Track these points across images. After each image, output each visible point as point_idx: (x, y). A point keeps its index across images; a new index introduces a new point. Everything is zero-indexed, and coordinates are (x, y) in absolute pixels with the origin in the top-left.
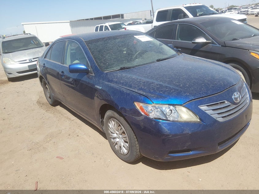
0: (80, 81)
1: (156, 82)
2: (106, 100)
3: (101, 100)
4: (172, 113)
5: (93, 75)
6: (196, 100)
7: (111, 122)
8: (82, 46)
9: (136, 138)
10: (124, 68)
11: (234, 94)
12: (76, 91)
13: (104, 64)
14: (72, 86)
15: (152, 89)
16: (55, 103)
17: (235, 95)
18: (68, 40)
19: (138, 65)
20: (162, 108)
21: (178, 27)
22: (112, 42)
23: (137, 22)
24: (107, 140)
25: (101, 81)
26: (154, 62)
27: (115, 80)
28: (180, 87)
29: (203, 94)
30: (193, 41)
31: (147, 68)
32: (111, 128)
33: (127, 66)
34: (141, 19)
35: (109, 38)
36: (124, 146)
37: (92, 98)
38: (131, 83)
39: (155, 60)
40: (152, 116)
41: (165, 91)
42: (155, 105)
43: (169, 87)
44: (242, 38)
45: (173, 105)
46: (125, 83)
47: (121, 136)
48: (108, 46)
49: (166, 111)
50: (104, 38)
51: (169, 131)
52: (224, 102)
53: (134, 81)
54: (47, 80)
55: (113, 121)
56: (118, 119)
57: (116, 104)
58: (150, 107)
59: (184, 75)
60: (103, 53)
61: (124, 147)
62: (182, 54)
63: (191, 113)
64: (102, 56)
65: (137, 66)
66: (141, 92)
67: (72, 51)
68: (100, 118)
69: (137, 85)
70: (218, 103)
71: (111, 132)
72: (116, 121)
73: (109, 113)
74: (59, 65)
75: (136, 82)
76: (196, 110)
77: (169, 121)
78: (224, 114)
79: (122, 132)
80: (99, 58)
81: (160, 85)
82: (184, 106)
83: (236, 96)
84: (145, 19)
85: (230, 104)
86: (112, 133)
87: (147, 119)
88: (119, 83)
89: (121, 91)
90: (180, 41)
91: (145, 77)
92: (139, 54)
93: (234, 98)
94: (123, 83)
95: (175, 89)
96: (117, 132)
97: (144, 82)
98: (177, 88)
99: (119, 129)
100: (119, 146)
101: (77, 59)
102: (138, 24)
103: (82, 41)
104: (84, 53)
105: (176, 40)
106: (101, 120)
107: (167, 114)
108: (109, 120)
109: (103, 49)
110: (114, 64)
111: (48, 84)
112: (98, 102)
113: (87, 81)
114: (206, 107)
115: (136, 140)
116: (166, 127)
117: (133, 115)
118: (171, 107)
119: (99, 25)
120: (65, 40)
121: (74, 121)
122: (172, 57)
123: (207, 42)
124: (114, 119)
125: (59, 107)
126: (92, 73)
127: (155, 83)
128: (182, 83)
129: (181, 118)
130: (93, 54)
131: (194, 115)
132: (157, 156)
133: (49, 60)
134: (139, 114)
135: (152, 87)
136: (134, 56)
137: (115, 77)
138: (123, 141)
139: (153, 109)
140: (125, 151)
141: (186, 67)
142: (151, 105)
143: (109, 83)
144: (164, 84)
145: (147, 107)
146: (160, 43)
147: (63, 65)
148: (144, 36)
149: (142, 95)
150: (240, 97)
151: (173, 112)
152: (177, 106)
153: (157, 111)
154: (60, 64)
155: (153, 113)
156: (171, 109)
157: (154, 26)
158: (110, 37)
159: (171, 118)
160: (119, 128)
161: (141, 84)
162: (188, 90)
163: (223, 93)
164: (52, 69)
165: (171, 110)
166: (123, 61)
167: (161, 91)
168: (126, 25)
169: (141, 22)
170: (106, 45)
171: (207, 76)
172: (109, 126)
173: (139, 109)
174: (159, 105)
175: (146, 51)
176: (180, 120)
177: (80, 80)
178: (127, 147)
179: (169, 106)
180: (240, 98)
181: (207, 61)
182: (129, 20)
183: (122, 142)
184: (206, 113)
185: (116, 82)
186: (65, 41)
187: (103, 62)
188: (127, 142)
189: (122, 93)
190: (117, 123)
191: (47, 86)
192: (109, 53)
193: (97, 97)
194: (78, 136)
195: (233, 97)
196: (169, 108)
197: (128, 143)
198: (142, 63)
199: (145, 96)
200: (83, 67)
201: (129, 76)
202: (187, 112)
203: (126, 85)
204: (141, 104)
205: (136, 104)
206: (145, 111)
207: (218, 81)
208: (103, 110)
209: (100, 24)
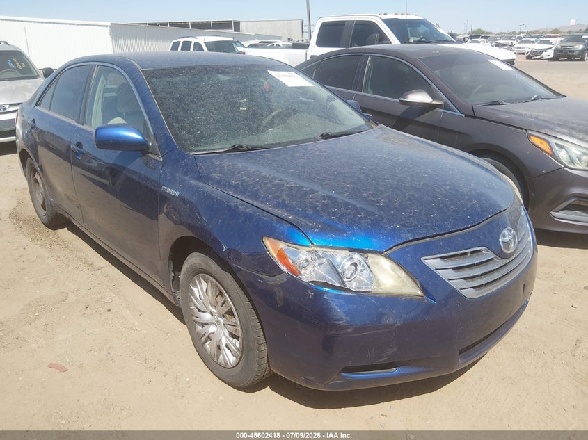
0: (124, 171)
1: (321, 191)
2: (189, 227)
3: (175, 223)
4: (358, 271)
5: (160, 158)
6: (417, 242)
7: (200, 283)
8: (134, 83)
9: (262, 328)
10: (241, 147)
11: (503, 232)
12: (110, 196)
13: (189, 132)
14: (102, 180)
15: (310, 208)
16: (57, 220)
17: (504, 236)
18: (100, 63)
19: (276, 144)
20: (332, 256)
21: (370, 62)
22: (212, 80)
23: (270, 43)
24: (185, 324)
25: (179, 175)
26: (314, 139)
27: (215, 175)
28: (380, 208)
29: (433, 229)
30: (402, 99)
31: (297, 152)
32: (197, 299)
33: (248, 144)
34: (280, 38)
35: (205, 68)
36: (227, 347)
37: (154, 216)
38: (258, 187)
39: (317, 135)
40: (307, 275)
41: (343, 215)
42: (317, 249)
43: (352, 205)
44: (512, 101)
45: (361, 251)
46: (243, 186)
47: (221, 320)
48: (202, 87)
49: (343, 267)
50: (193, 68)
51: (348, 319)
52: (480, 251)
53: (265, 184)
54: (37, 161)
55: (204, 283)
56: (216, 276)
57: (215, 239)
58: (303, 254)
59: (387, 179)
60: (188, 105)
61: (229, 349)
62: (380, 125)
63: (403, 274)
64: (185, 112)
65: (272, 145)
66: (284, 215)
67: (108, 95)
68: (171, 269)
69: (272, 193)
70: (466, 254)
71: (196, 307)
72: (212, 283)
73: (194, 259)
74: (70, 124)
75: (269, 185)
76: (415, 267)
77: (349, 290)
78: (479, 280)
79: (226, 310)
80: (177, 117)
81: (329, 197)
82: (386, 257)
83: (507, 239)
84: (289, 39)
85: (493, 256)
86: (199, 310)
87: (294, 283)
88: (225, 186)
89: (230, 207)
90: (371, 95)
91: (292, 174)
92: (278, 115)
93: (503, 242)
94: (236, 187)
95: (367, 212)
96: (213, 310)
97: (291, 188)
98: (371, 209)
99: (217, 303)
100: (215, 346)
101: (119, 115)
102: (272, 47)
103: (136, 70)
104: (139, 100)
105: (362, 93)
106: (172, 274)
107: (344, 273)
108: (195, 278)
109: (190, 95)
110: (215, 135)
111: (40, 171)
112: (166, 230)
113: (142, 172)
114: (439, 260)
115: (262, 333)
116: (340, 306)
117: (257, 272)
118: (356, 256)
119: (182, 40)
120: (91, 63)
121: (102, 270)
122: (356, 130)
123: (434, 102)
124: (207, 276)
125: (64, 233)
126: (156, 154)
127: (317, 192)
128: (383, 198)
129: (379, 285)
130: (161, 103)
131: (410, 280)
132: (312, 378)
133: (46, 111)
134: (273, 269)
135: (311, 203)
136: (267, 120)
137: (218, 169)
138: (227, 334)
139: (310, 259)
140: (231, 359)
141: (390, 158)
142: (307, 249)
143: (201, 184)
144: (340, 198)
145: (295, 254)
146: (330, 94)
147: (81, 126)
148: (293, 74)
149: (284, 222)
150: (516, 240)
151: (359, 268)
152: (369, 255)
153: (319, 265)
154: (73, 122)
155: (310, 269)
156: (356, 261)
157: (312, 57)
158: (209, 67)
159: (354, 284)
160: (220, 300)
161: (284, 193)
162: (399, 216)
163: (479, 229)
164: (53, 135)
165: (355, 265)
166: (240, 129)
167: (334, 214)
168: (244, 47)
169: (281, 43)
170: (197, 87)
171: (440, 183)
172: (193, 293)
173: (275, 256)
174: (327, 250)
175: (296, 112)
176: (374, 289)
177: (124, 168)
178: (237, 348)
179: (351, 253)
180: (515, 242)
181: (436, 147)
182: (253, 37)
183: (225, 335)
184: (437, 277)
185: (219, 183)
186: (92, 65)
187: (188, 127)
188: (237, 338)
189: (233, 212)
190: (213, 286)
191: (37, 177)
192: (204, 106)
193: (168, 215)
194: (110, 311)
195: (500, 240)
196: (352, 258)
197: (241, 339)
198: (285, 140)
199: (294, 225)
200: (134, 135)
201: (253, 168)
202: (394, 270)
203: (243, 193)
204: (282, 245)
205: (268, 242)
206: (291, 261)
207: (467, 198)
208: (179, 252)
209: (184, 37)
